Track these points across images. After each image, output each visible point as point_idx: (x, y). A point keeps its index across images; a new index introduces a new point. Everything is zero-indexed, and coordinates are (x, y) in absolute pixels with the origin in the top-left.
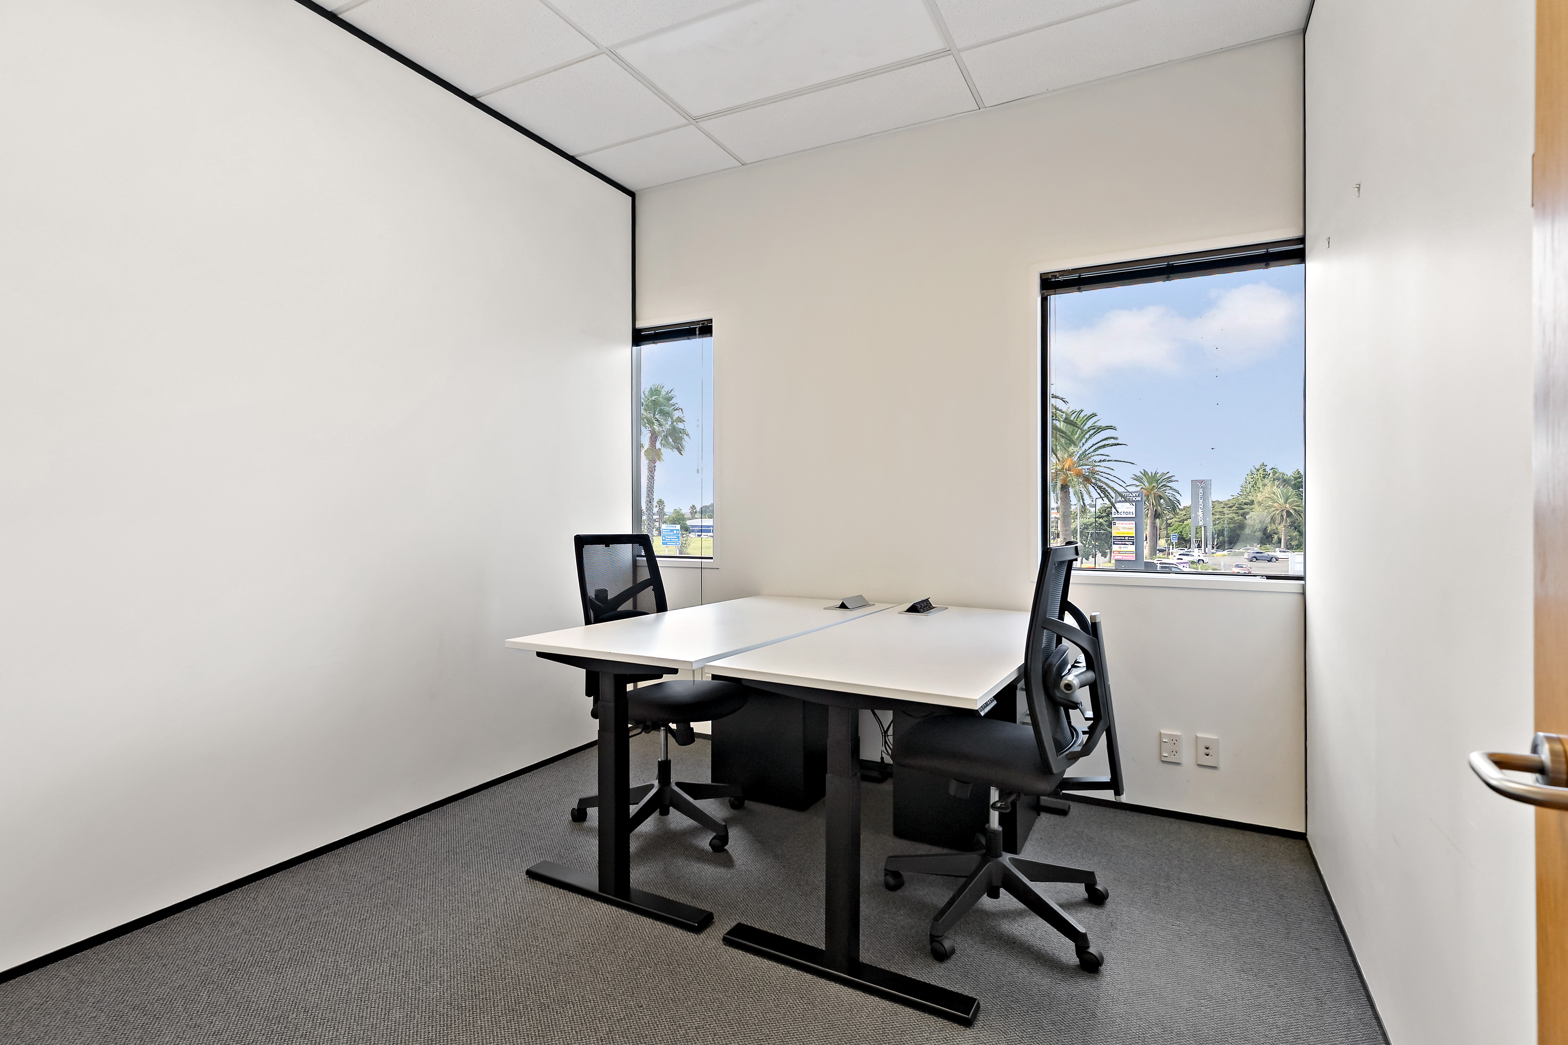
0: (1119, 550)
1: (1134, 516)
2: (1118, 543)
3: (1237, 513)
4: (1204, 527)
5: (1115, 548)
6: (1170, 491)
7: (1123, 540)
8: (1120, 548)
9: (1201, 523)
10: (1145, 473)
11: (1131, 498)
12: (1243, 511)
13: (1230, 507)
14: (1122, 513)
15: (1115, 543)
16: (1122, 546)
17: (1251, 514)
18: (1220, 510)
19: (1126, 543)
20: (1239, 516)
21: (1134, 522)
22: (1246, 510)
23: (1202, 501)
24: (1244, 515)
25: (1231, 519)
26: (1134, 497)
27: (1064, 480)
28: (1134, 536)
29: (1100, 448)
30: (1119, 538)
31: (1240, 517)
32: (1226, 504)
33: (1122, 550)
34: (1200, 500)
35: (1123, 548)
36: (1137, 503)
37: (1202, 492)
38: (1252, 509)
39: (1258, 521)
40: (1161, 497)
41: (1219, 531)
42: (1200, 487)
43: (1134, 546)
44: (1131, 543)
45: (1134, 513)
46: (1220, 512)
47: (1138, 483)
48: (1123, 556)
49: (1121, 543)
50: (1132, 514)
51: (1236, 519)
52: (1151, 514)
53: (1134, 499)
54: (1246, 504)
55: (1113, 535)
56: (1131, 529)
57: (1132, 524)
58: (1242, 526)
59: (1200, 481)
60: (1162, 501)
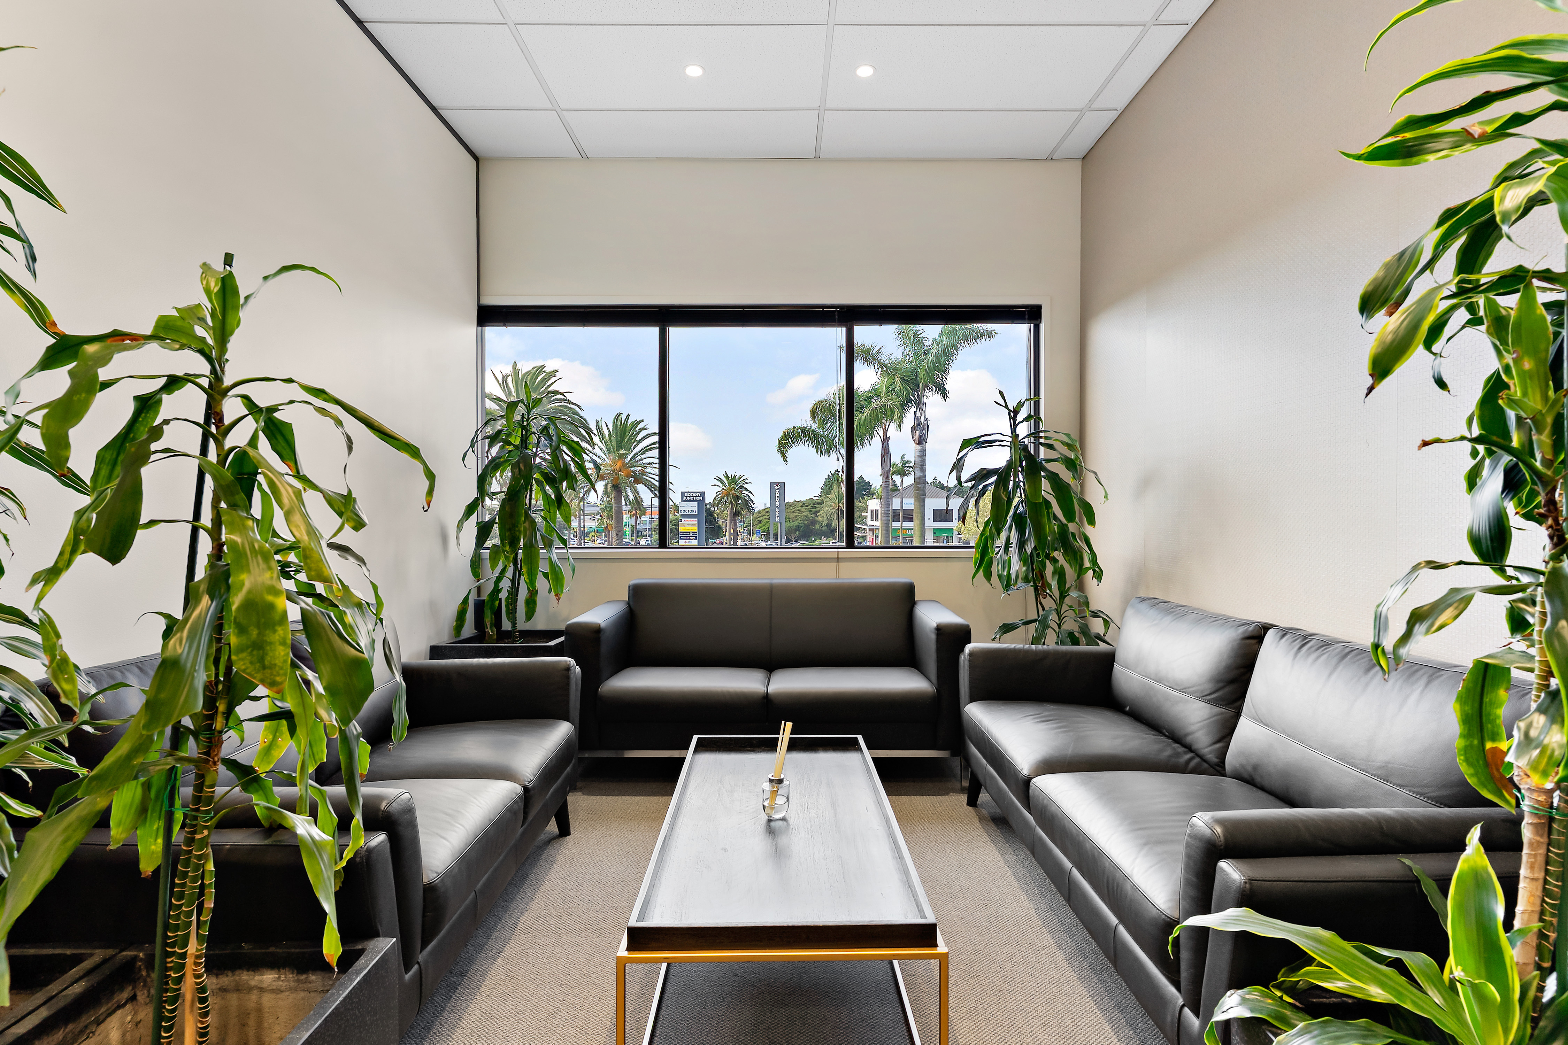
1: (697, 513)
2: (684, 538)
3: (811, 511)
4: (781, 523)
5: (682, 542)
6: (746, 492)
7: (687, 535)
8: (685, 542)
9: (777, 520)
10: (727, 476)
12: (815, 509)
13: (807, 506)
14: (687, 511)
15: (682, 538)
16: (687, 541)
17: (821, 512)
18: (796, 509)
19: (690, 538)
21: (697, 519)
22: (818, 509)
23: (779, 501)
24: (816, 513)
25: (805, 516)
26: (699, 496)
27: (614, 480)
28: (697, 531)
29: (647, 450)
30: (684, 533)
31: (813, 515)
32: (804, 504)
34: (777, 500)
36: (700, 502)
37: (778, 493)
38: (823, 507)
39: (823, 518)
40: (739, 498)
41: (796, 526)
42: (777, 488)
44: (694, 538)
45: (697, 511)
46: (799, 510)
47: (719, 485)
49: (686, 538)
50: (695, 512)
51: (809, 516)
52: (731, 512)
53: (697, 498)
54: (818, 503)
55: (680, 531)
56: (694, 525)
57: (695, 521)
58: (814, 522)
59: (777, 484)
60: (740, 501)
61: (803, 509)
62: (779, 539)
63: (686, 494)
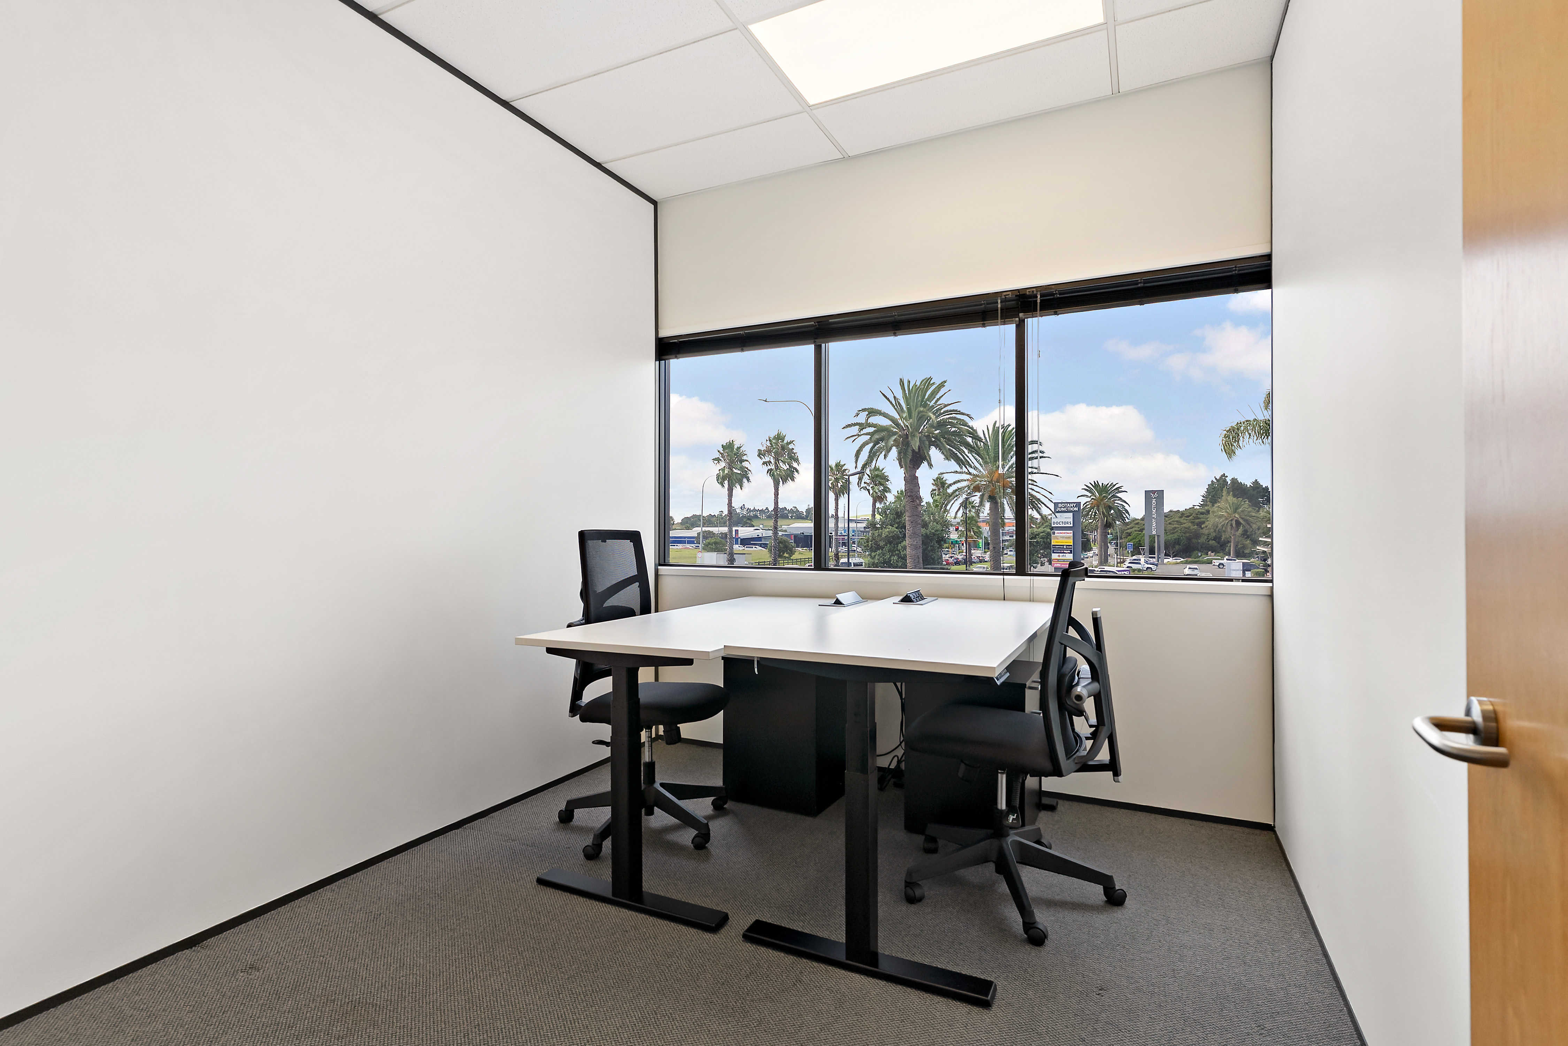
0: (1058, 558)
1: (1071, 525)
2: (1057, 551)
3: (1193, 522)
4: (1158, 536)
5: (1054, 556)
6: (1119, 501)
7: (1061, 549)
8: (1059, 556)
9: (1154, 532)
10: (1095, 485)
11: (1069, 508)
12: (1199, 520)
13: (1188, 516)
14: (1061, 523)
15: (1055, 551)
16: (1061, 555)
17: (1207, 523)
18: (1176, 519)
19: (1065, 551)
20: (1194, 526)
21: (1072, 531)
22: (1202, 520)
23: (1155, 511)
24: (1200, 524)
25: (1186, 528)
26: (1072, 507)
27: (992, 491)
28: (1072, 544)
30: (1058, 547)
31: (1196, 527)
32: (1183, 514)
33: (1061, 558)
34: (1153, 510)
35: (1061, 556)
36: (1074, 513)
37: (1155, 502)
38: (1208, 518)
39: (1212, 530)
40: (1110, 508)
41: (1177, 539)
42: (1154, 497)
43: (1072, 554)
44: (1069, 551)
45: (1072, 523)
46: (1177, 521)
47: (1089, 495)
48: (1061, 564)
49: (1059, 551)
50: (1069, 523)
51: (1191, 528)
52: (1102, 523)
53: (1072, 509)
54: (1202, 513)
55: (1052, 544)
56: (1069, 538)
57: (1070, 533)
58: (1197, 535)
59: (1154, 492)
60: (1112, 512)
61: (1182, 520)
62: (1156, 554)
63: (1060, 505)
